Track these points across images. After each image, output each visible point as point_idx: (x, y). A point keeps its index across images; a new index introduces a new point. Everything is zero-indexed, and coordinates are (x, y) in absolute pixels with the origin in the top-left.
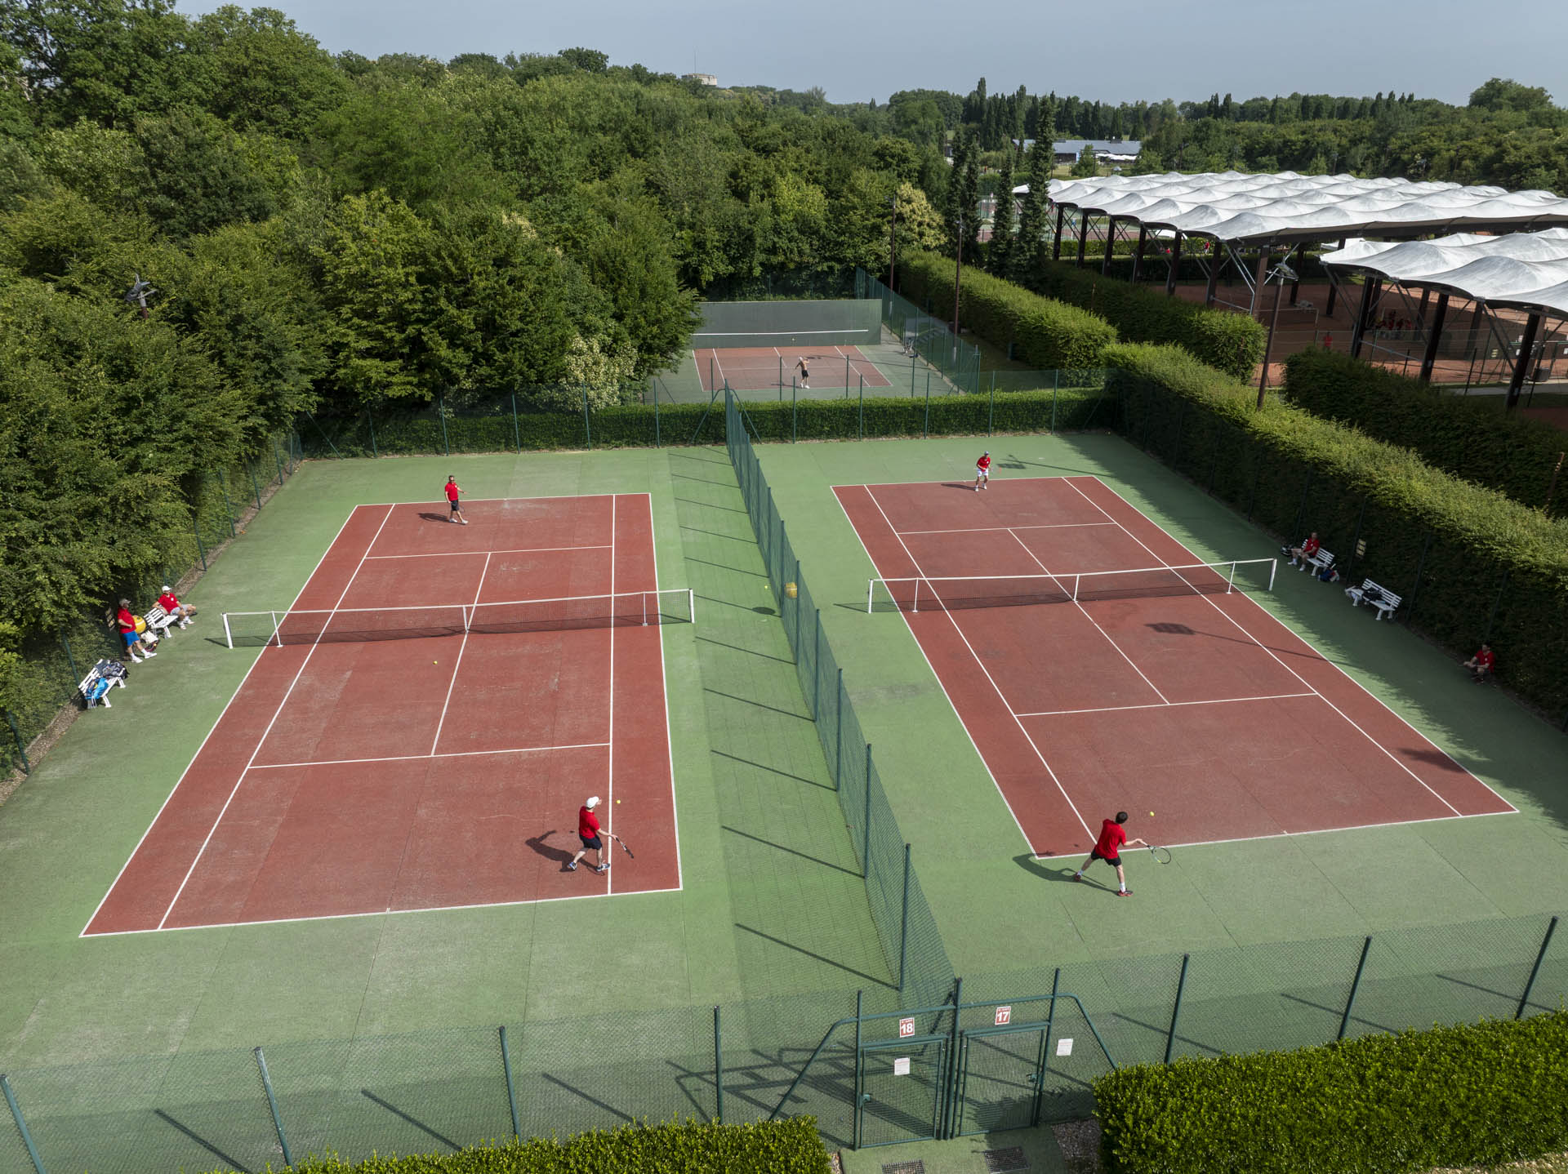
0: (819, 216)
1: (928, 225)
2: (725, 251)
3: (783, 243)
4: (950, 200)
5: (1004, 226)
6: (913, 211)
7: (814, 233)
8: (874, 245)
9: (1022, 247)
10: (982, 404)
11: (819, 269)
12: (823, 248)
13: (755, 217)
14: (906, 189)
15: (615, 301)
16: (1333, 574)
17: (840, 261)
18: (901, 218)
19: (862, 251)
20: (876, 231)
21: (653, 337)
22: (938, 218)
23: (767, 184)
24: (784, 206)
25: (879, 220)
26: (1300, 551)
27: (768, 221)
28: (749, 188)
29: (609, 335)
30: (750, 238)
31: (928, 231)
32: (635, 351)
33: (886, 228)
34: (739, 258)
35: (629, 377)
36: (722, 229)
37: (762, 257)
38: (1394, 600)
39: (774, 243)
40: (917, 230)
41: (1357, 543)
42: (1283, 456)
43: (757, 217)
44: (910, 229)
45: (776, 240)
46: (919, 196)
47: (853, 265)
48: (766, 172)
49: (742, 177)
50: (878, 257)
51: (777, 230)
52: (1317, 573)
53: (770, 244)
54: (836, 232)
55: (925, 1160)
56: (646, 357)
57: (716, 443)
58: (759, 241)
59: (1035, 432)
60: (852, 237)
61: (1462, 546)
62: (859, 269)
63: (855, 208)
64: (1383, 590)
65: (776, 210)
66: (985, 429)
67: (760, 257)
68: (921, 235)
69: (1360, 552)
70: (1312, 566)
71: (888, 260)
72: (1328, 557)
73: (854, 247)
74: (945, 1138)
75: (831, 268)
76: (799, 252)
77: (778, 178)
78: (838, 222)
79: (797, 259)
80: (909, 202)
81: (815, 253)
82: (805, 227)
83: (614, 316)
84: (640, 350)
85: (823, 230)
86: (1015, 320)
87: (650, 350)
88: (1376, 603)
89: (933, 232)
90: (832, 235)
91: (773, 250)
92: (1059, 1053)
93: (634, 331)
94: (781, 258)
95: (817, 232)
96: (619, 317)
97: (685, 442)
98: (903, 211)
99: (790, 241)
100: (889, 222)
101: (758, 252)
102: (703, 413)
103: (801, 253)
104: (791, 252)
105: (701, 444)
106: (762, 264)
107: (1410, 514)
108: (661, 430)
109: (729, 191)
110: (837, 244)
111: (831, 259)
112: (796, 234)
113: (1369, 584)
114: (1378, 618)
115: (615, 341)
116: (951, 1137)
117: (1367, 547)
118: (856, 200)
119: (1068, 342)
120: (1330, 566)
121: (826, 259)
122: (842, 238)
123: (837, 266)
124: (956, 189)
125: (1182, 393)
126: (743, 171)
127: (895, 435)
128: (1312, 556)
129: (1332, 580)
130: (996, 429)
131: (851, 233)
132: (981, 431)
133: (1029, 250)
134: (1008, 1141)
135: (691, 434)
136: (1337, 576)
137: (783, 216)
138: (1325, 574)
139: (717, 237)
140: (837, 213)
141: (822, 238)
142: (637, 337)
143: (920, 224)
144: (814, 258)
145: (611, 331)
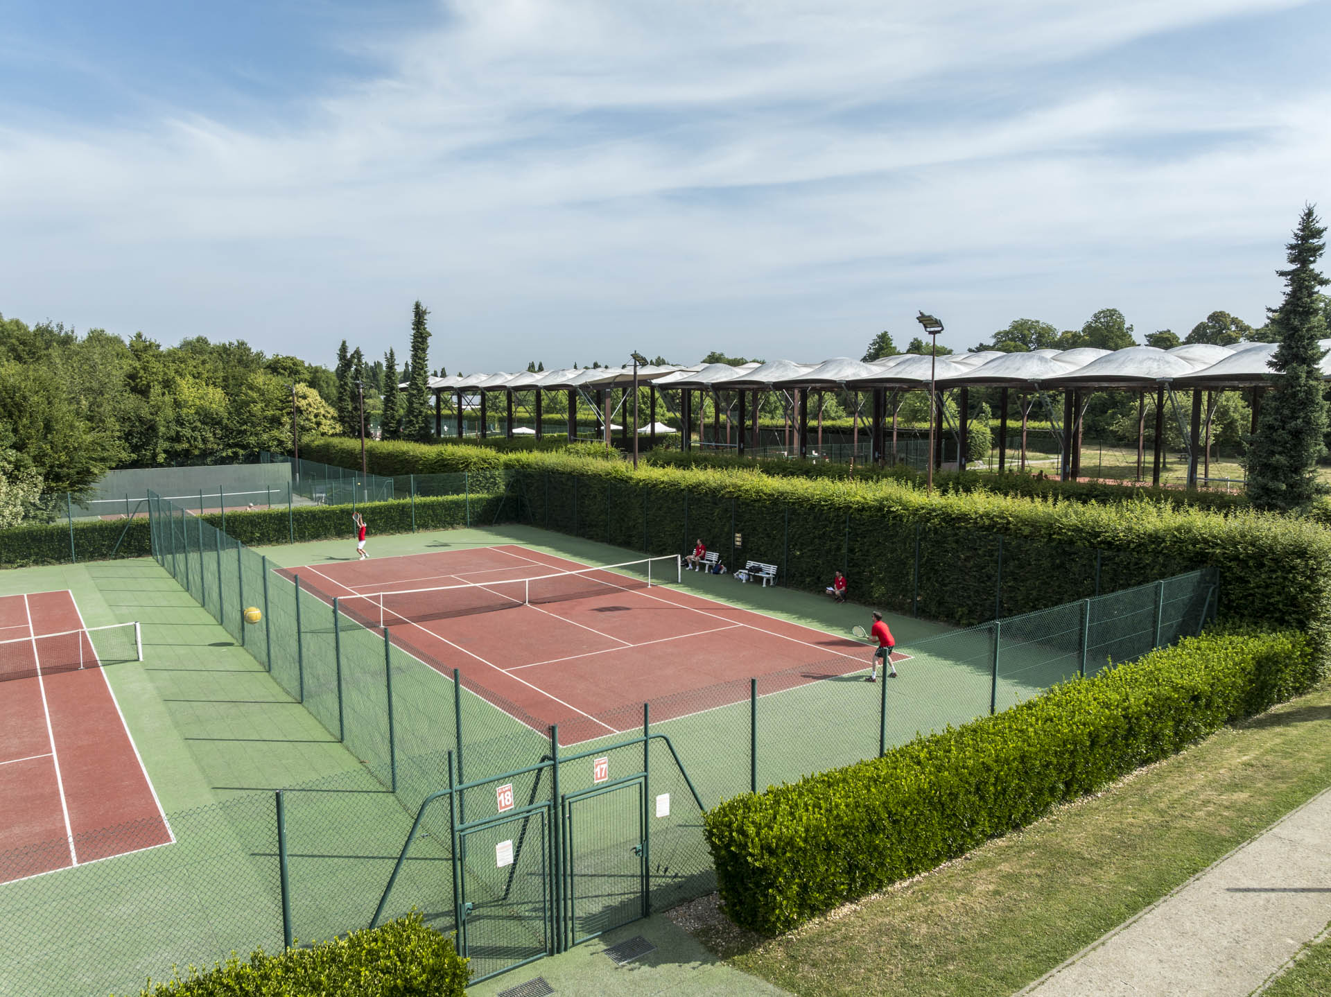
0: (222, 409)
1: (324, 416)
2: (127, 440)
3: (187, 432)
4: (341, 399)
5: (392, 409)
6: (309, 405)
7: (217, 423)
8: (275, 433)
9: (411, 421)
10: (404, 506)
11: (224, 454)
12: (227, 436)
13: (157, 410)
14: (301, 388)
15: (15, 431)
16: (721, 569)
17: (244, 447)
18: (299, 411)
19: (265, 436)
20: (276, 422)
21: (61, 466)
22: (333, 412)
23: (167, 384)
24: (186, 402)
25: (278, 413)
26: (692, 557)
27: (170, 413)
28: (148, 386)
29: (10, 462)
30: (152, 428)
31: (324, 421)
32: (41, 478)
33: (285, 419)
34: (142, 446)
35: (34, 505)
36: (123, 420)
37: (166, 445)
38: (772, 569)
39: (178, 432)
40: (314, 420)
41: (734, 537)
42: (664, 492)
43: (159, 408)
44: (307, 419)
45: (179, 429)
46: (313, 394)
47: (257, 450)
48: (165, 374)
49: (141, 378)
50: (281, 443)
51: (180, 422)
52: (709, 570)
53: (173, 434)
54: (238, 422)
55: (543, 975)
56: (53, 484)
57: (139, 556)
58: (162, 429)
59: (453, 528)
60: (253, 425)
61: (813, 507)
62: (262, 452)
63: (255, 402)
64: (762, 565)
65: (177, 404)
66: (409, 528)
67: (163, 445)
68: (318, 424)
69: (738, 543)
70: (705, 565)
71: (289, 445)
72: (714, 556)
73: (256, 435)
74: (559, 952)
75: (235, 453)
76: (203, 440)
77: (178, 378)
78: (239, 414)
79: (201, 446)
80: (305, 397)
81: (218, 441)
82: (208, 419)
83: (14, 446)
84: (46, 479)
85: (225, 421)
86: (417, 461)
87: (58, 478)
88: (760, 574)
89: (328, 422)
90: (234, 424)
91: (177, 438)
92: (659, 815)
93: (38, 460)
94: (186, 446)
95: (219, 423)
96: (19, 447)
97: (104, 556)
98: (300, 405)
99: (193, 431)
100: (288, 414)
101: (161, 441)
102: (124, 526)
103: (204, 440)
104: (195, 440)
105: (123, 557)
106: (165, 451)
107: (769, 500)
108: (77, 546)
109: (128, 388)
110: (240, 432)
111: (236, 445)
112: (199, 424)
113: (750, 564)
114: (764, 586)
115: (17, 468)
116: (566, 950)
117: (743, 537)
118: (255, 395)
119: (467, 466)
120: (717, 562)
121: (230, 446)
122: (245, 427)
123: (241, 452)
124: (345, 390)
125: (573, 472)
126: (142, 372)
127: (326, 538)
128: (703, 558)
129: (722, 572)
130: (419, 527)
131: (252, 423)
132: (406, 530)
133: (417, 422)
134: (624, 936)
135: (110, 547)
136: (724, 569)
137: (185, 410)
138: (715, 570)
139: (118, 427)
140: (239, 407)
141: (226, 428)
142: (43, 464)
143: (316, 416)
144: (219, 445)
145: (12, 459)
